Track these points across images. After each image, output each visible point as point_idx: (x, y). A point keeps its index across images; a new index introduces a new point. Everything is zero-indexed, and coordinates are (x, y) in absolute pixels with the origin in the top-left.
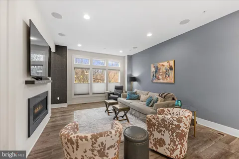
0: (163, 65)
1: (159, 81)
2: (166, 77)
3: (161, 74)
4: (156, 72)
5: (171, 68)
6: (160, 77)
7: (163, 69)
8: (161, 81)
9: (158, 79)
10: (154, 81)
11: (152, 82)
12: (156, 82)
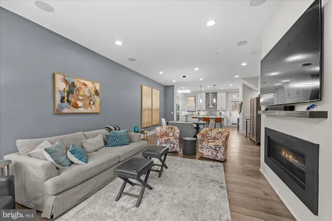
0: (85, 85)
1: (76, 111)
2: (90, 103)
3: (81, 98)
4: (70, 92)
5: (97, 93)
6: (80, 104)
7: (85, 91)
8: (82, 110)
9: (76, 106)
10: (65, 111)
11: (58, 113)
12: (70, 111)
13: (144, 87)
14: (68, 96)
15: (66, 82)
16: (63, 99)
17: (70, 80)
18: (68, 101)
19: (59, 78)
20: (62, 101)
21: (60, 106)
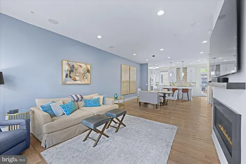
1: (75, 82)
2: (84, 78)
4: (71, 71)
5: (88, 71)
6: (77, 78)
7: (81, 70)
8: (79, 82)
9: (75, 80)
10: (68, 83)
11: (64, 84)
12: (71, 83)
13: (123, 66)
14: (70, 74)
15: (69, 65)
16: (67, 75)
17: (71, 64)
18: (70, 77)
19: (65, 62)
20: (66, 77)
21: (65, 80)
